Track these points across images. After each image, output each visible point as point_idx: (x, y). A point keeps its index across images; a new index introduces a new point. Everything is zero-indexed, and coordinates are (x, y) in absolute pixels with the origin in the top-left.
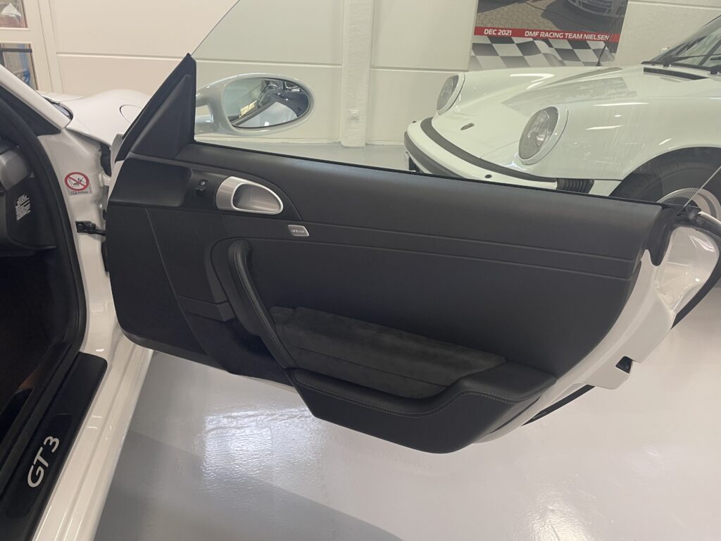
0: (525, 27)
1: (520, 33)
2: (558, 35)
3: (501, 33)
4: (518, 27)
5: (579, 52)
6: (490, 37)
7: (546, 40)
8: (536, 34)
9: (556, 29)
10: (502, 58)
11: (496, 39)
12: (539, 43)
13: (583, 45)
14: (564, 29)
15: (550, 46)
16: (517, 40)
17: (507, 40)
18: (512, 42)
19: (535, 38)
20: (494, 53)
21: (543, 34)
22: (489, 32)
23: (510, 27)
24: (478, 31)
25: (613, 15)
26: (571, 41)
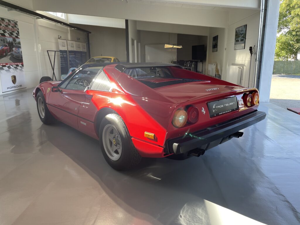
0: (7, 63)
1: (7, 64)
2: (13, 64)
4: (6, 63)
5: (18, 67)
6: (2, 66)
7: (12, 65)
8: (10, 64)
9: (12, 62)
10: (6, 70)
12: (11, 66)
13: (17, 65)
14: (14, 63)
15: (13, 66)
18: (6, 66)
19: (10, 65)
20: (3, 69)
21: (11, 64)
22: (1, 64)
23: (4, 63)
25: (20, 58)
26: (16, 65)
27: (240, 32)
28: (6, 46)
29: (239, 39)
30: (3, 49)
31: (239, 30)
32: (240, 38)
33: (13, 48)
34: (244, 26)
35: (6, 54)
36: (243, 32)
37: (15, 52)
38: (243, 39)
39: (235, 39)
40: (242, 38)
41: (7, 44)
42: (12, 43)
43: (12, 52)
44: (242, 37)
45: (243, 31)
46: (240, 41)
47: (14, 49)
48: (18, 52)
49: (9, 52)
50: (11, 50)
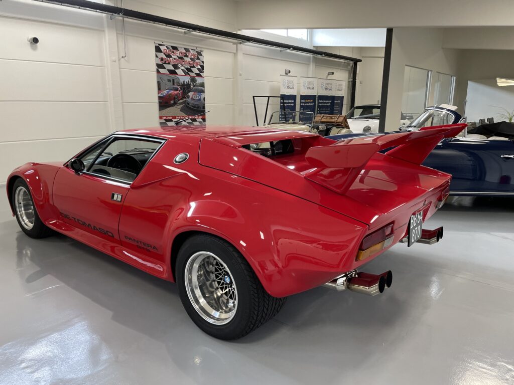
0: (176, 115)
1: (174, 117)
2: (187, 118)
3: (169, 118)
4: (173, 115)
5: (194, 123)
6: (165, 120)
8: (180, 117)
9: (185, 115)
11: (167, 120)
13: (194, 120)
14: (189, 115)
16: (174, 120)
17: (171, 120)
20: (167, 125)
21: (182, 118)
22: (164, 118)
23: (170, 115)
24: (161, 118)
25: (201, 109)
26: (191, 119)
28: (177, 89)
30: (170, 94)
33: (189, 92)
35: (174, 102)
37: (192, 99)
41: (179, 87)
42: (188, 85)
43: (187, 99)
47: (190, 94)
48: (197, 99)
49: (180, 99)
50: (185, 95)
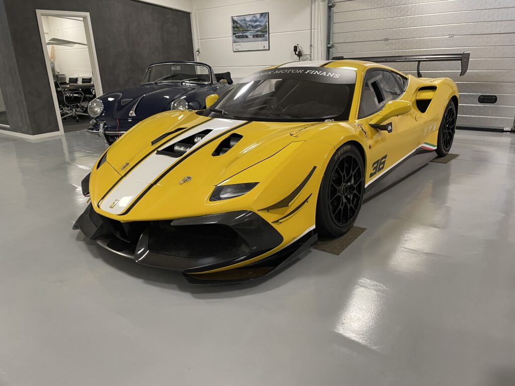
27: (250, 23)
29: (246, 34)
31: (245, 20)
32: (253, 33)
34: (262, 14)
36: (258, 23)
38: (264, 35)
39: (234, 34)
40: (259, 33)
44: (257, 31)
45: (260, 22)
46: (251, 37)
